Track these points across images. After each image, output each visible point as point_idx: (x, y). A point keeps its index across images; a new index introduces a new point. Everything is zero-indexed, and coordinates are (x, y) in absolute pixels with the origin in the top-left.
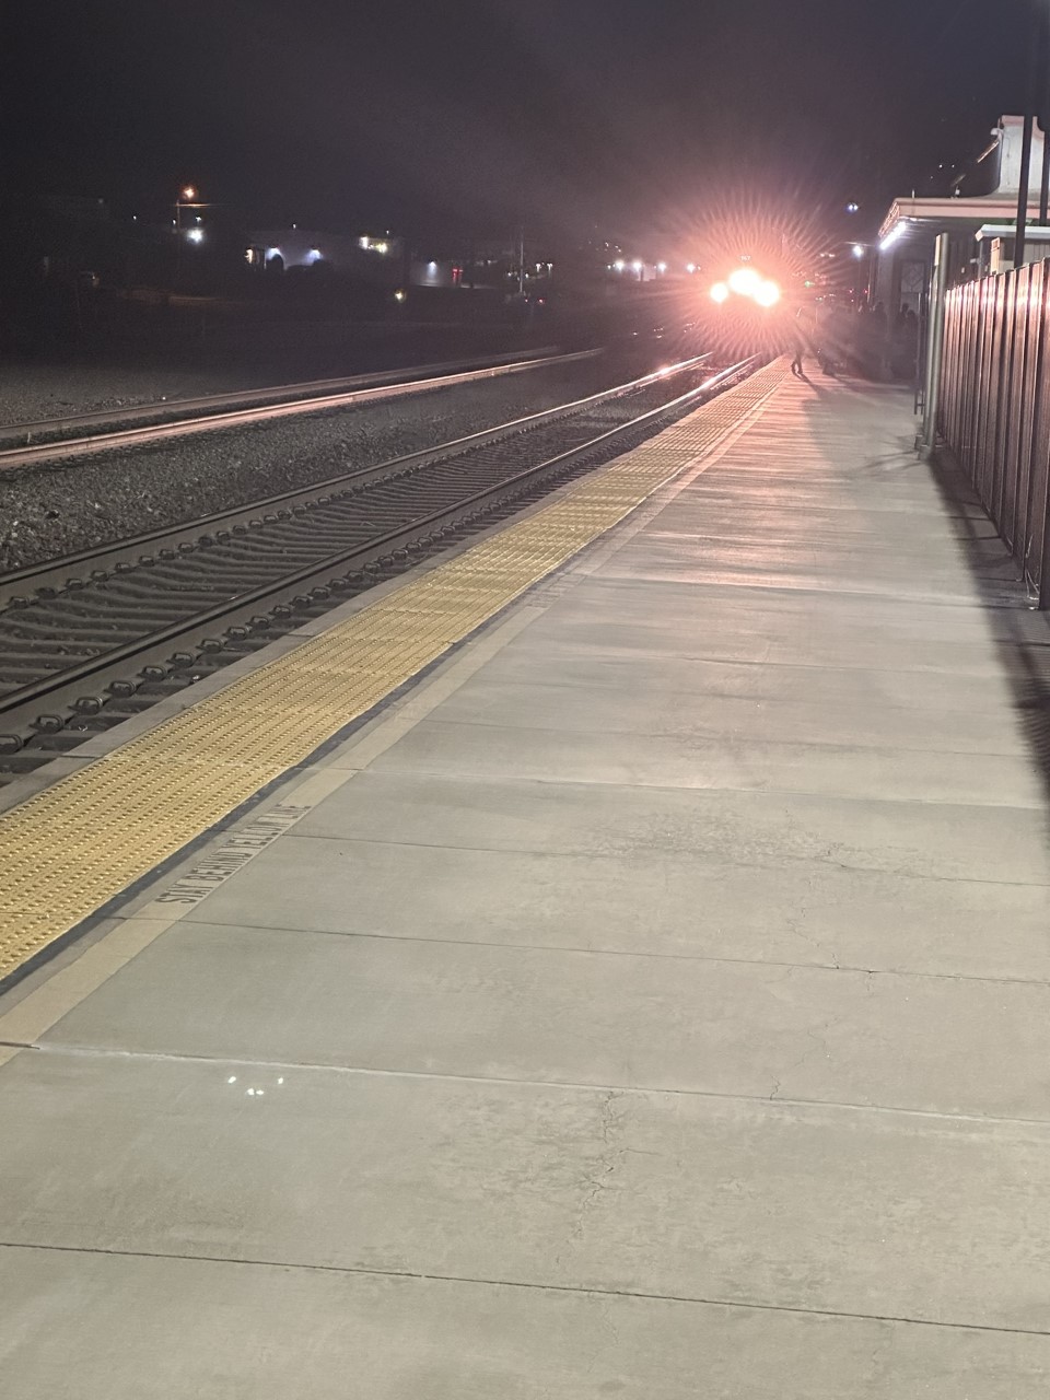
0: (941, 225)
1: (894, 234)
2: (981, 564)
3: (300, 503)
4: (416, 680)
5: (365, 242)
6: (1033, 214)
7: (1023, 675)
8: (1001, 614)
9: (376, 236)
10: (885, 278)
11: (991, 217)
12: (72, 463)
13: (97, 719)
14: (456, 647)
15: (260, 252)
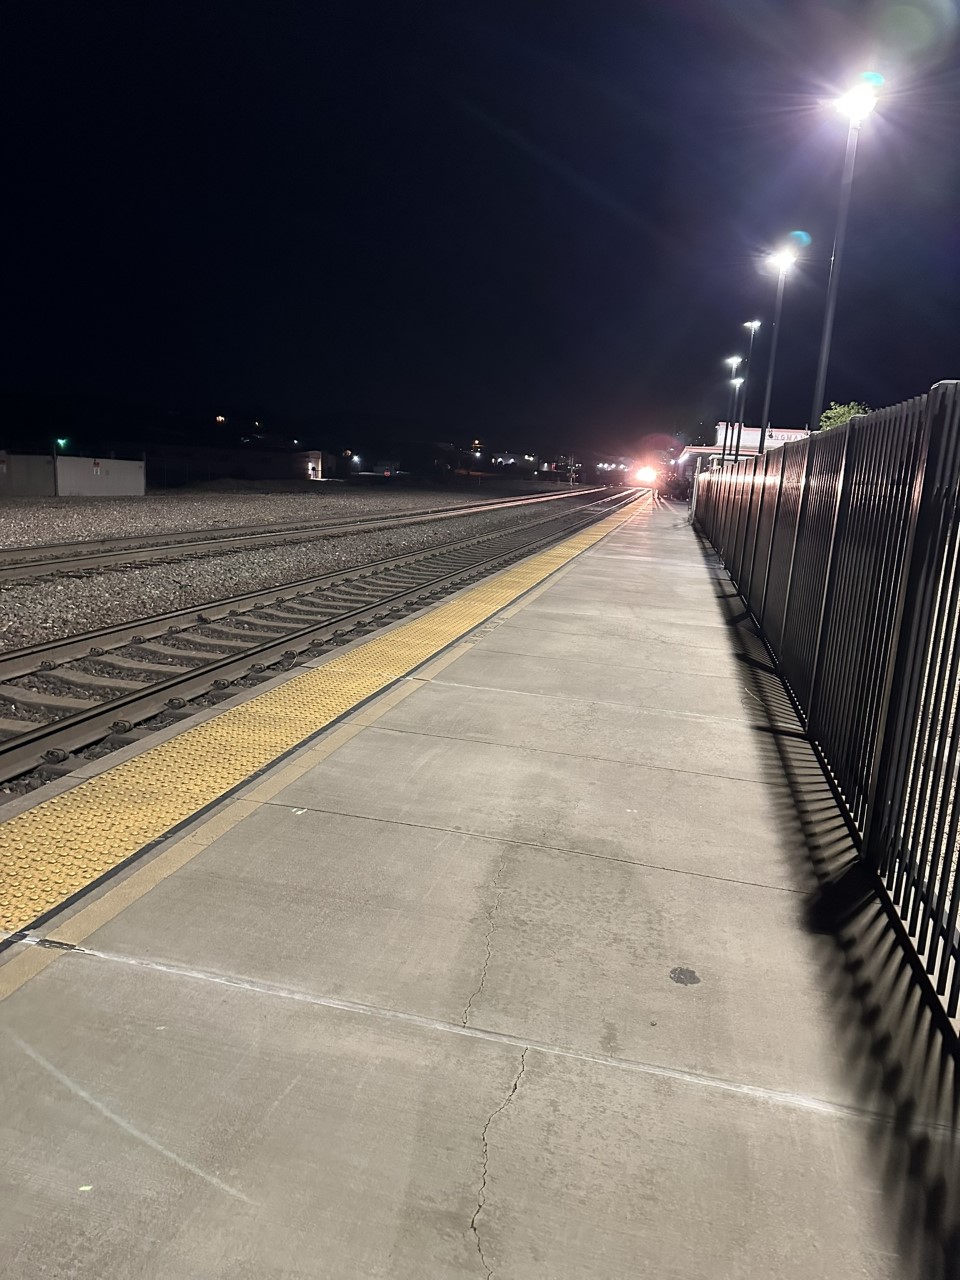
0: (700, 454)
1: (684, 458)
2: (706, 556)
3: (506, 532)
4: (539, 584)
5: (526, 457)
6: (727, 452)
7: (719, 588)
8: (712, 570)
9: (529, 456)
10: (681, 470)
11: (714, 452)
12: (442, 519)
13: (447, 591)
14: (551, 575)
15: (496, 460)
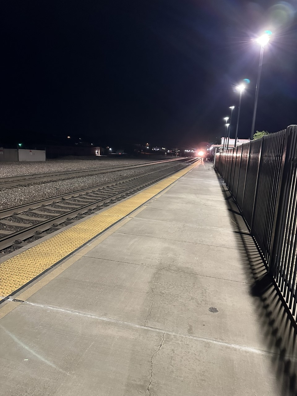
0: (216, 147)
1: (211, 148)
2: (219, 178)
3: (157, 171)
4: (167, 187)
5: (163, 148)
6: (225, 146)
7: (223, 189)
8: (221, 183)
10: (210, 152)
11: (221, 146)
12: (137, 167)
13: (139, 190)
14: (171, 184)
15: (153, 149)
